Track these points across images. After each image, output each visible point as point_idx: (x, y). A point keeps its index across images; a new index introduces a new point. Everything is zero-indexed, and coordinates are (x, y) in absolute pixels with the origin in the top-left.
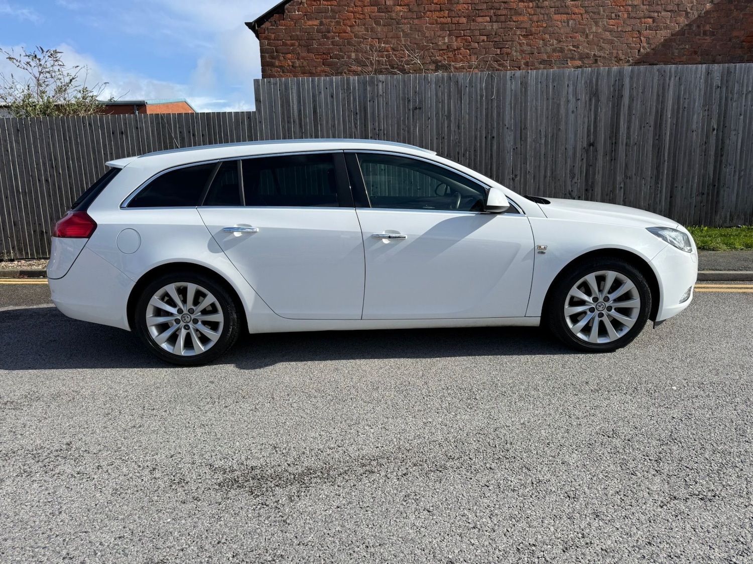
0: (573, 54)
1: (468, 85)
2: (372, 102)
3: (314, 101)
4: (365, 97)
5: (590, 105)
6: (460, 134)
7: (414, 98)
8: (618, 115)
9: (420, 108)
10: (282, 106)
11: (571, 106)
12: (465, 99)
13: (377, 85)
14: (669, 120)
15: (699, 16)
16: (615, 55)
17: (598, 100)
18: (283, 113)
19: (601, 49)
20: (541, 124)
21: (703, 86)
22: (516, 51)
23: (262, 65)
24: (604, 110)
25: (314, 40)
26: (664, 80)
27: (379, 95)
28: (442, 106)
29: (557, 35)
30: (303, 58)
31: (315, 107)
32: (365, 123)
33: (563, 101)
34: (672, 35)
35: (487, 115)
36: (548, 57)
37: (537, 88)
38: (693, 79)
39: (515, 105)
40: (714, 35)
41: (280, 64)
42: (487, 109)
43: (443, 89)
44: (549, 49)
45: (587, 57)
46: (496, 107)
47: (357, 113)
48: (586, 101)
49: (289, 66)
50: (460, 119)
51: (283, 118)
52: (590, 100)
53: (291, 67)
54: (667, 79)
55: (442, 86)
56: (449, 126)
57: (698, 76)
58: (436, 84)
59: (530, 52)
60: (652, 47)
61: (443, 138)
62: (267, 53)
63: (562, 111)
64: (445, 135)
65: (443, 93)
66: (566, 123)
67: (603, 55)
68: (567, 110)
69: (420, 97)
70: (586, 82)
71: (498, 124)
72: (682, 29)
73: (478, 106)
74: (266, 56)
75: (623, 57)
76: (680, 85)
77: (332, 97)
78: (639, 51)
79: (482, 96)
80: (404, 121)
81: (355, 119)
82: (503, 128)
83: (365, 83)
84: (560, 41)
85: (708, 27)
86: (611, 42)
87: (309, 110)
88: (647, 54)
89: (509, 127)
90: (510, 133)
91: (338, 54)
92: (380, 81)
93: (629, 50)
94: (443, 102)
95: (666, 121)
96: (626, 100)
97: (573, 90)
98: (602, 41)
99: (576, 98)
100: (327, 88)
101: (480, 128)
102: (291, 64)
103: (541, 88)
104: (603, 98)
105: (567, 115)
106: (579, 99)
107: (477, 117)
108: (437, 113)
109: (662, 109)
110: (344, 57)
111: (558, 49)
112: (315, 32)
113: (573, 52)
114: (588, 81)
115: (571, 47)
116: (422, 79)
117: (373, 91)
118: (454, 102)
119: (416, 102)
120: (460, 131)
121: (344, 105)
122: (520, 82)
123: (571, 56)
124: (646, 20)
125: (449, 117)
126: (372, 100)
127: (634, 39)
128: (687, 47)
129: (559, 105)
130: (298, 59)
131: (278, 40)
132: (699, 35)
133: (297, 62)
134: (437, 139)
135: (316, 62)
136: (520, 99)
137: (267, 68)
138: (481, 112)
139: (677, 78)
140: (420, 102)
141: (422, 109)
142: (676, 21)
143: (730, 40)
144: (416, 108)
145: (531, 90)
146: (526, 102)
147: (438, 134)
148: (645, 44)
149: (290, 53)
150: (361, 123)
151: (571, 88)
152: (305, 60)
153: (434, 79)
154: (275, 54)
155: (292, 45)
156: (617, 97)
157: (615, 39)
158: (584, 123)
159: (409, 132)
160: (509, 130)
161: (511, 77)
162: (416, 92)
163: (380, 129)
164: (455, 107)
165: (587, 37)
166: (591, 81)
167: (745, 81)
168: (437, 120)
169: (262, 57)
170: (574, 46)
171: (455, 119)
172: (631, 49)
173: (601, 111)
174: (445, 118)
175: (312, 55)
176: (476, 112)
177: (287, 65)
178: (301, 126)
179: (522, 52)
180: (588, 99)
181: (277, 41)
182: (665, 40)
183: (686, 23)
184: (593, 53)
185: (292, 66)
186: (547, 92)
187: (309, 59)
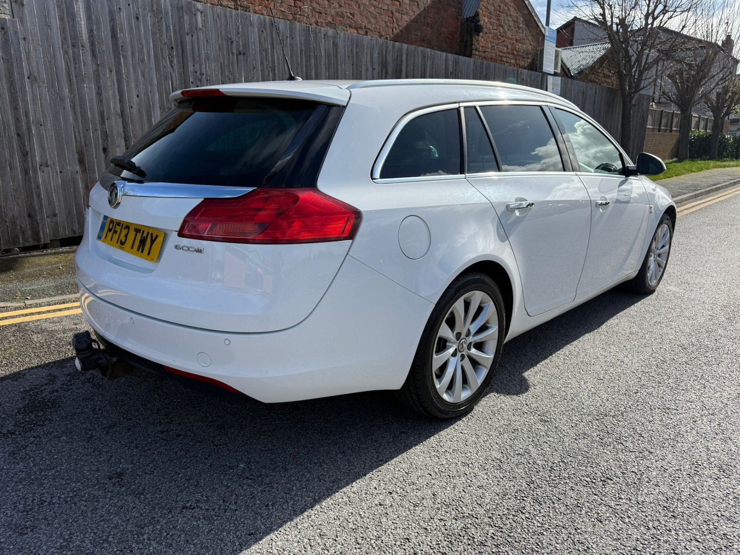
0: (350, 21)
1: (288, 36)
2: (190, 36)
3: (112, 19)
7: (237, 40)
10: (62, 19)
13: (195, 14)
15: (424, 9)
16: (378, 30)
18: (63, 31)
19: (370, 22)
26: (425, 61)
27: (198, 28)
28: (266, 55)
31: (113, 25)
32: (182, 62)
33: (364, 68)
34: (411, 21)
36: (333, 20)
37: (345, 51)
39: (329, 65)
42: (306, 66)
43: (265, 36)
44: (333, 12)
45: (360, 28)
48: (379, 71)
50: (284, 73)
51: (64, 39)
52: (382, 71)
55: (264, 31)
57: (442, 61)
58: (259, 29)
60: (401, 28)
65: (266, 40)
67: (371, 28)
69: (244, 41)
70: (379, 53)
72: (416, 17)
75: (383, 34)
76: (433, 68)
77: (137, 18)
78: (393, 30)
79: (301, 51)
80: (228, 66)
83: (180, 9)
84: (341, 6)
85: (429, 20)
86: (375, 17)
87: (105, 33)
88: (397, 34)
92: (199, 10)
93: (387, 29)
94: (266, 50)
98: (369, 14)
99: (373, 67)
100: (129, 5)
103: (348, 52)
106: (374, 69)
108: (262, 63)
111: (340, 13)
113: (350, 19)
114: (380, 52)
115: (349, 14)
117: (190, 22)
118: (277, 53)
119: (239, 45)
122: (332, 42)
123: (349, 23)
124: (395, 2)
126: (190, 33)
127: (390, 18)
128: (419, 34)
129: (361, 72)
132: (425, 26)
136: (332, 60)
138: (302, 69)
139: (431, 60)
140: (245, 46)
141: (246, 55)
142: (412, 9)
143: (440, 35)
144: (240, 53)
145: (341, 51)
146: (337, 66)
148: (396, 25)
150: (178, 62)
151: (369, 56)
153: (256, 21)
157: (377, 14)
161: (325, 35)
162: (238, 33)
163: (203, 73)
164: (278, 59)
165: (359, 7)
166: (382, 53)
167: (463, 71)
170: (351, 14)
171: (279, 72)
172: (388, 27)
174: (269, 70)
178: (94, 55)
180: (380, 70)
182: (407, 25)
183: (418, 13)
184: (364, 24)
186: (353, 57)
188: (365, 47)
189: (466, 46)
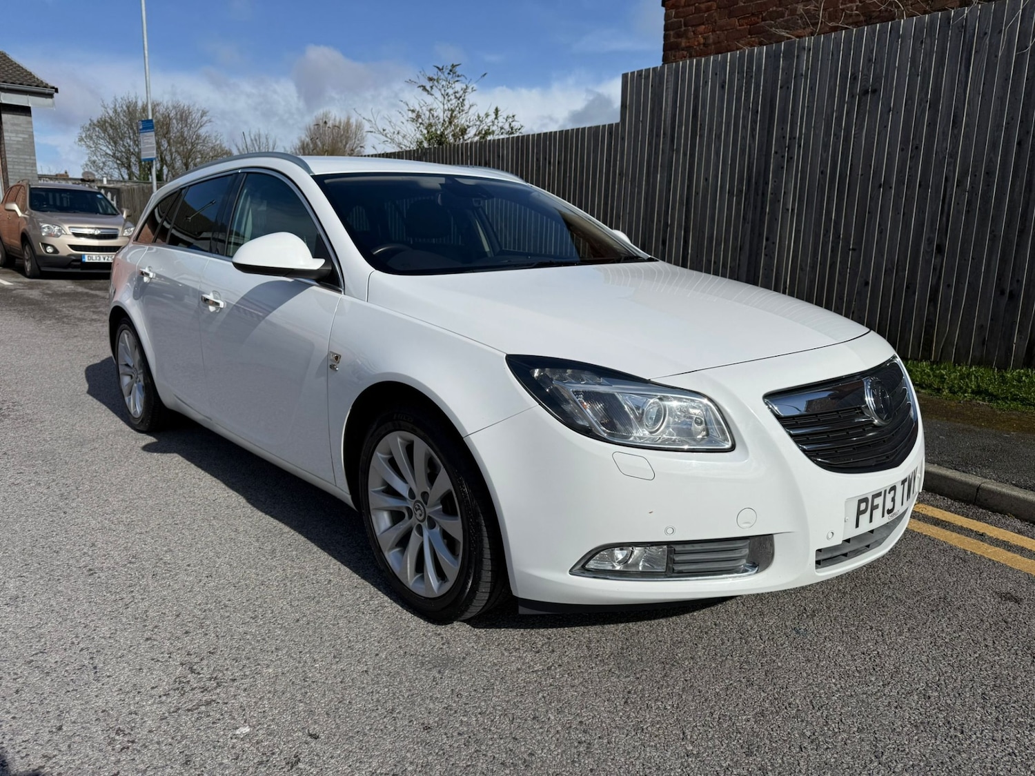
2: (785, 88)
3: (696, 97)
4: (775, 81)
6: (956, 137)
7: (866, 72)
9: (874, 92)
10: (652, 111)
12: (978, 61)
23: (665, 50)
27: (799, 75)
28: (923, 82)
30: (722, 29)
31: (696, 104)
41: (688, 44)
43: (928, 48)
47: (757, 111)
49: (699, 44)
50: (960, 106)
53: (701, 46)
55: (928, 40)
56: (932, 124)
58: (915, 39)
61: (917, 148)
62: (673, 30)
65: (928, 55)
69: (878, 70)
73: (1009, 76)
74: (670, 35)
77: (723, 87)
80: (839, 118)
81: (754, 122)
83: (777, 57)
87: (687, 114)
91: (775, 11)
92: (805, 49)
94: (925, 73)
102: (702, 41)
108: (910, 99)
110: (784, 14)
116: (886, 32)
117: (788, 69)
119: (867, 80)
120: (956, 132)
121: (739, 99)
125: (934, 103)
126: (786, 85)
130: (714, 31)
131: (689, 6)
133: (711, 37)
135: (739, 30)
137: (670, 53)
140: (877, 78)
141: (877, 93)
144: (865, 93)
147: (905, 141)
149: (703, 24)
150: (762, 128)
152: (723, 31)
154: (683, 28)
155: (708, 9)
159: (846, 139)
162: (870, 60)
163: (794, 135)
164: (951, 81)
168: (909, 112)
169: (666, 37)
175: (735, 21)
177: (696, 43)
178: (672, 141)
181: (687, 8)
185: (704, 44)
187: (729, 28)
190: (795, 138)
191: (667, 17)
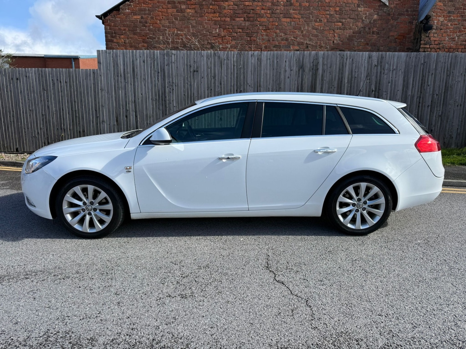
0: (293, 42)
1: (226, 59)
2: (168, 66)
3: (133, 64)
4: (164, 63)
5: (299, 74)
6: (221, 87)
7: (194, 65)
8: (316, 80)
9: (197, 71)
10: (114, 66)
11: (287, 74)
12: (224, 67)
13: (171, 56)
14: (346, 84)
15: (370, 23)
16: (319, 44)
17: (304, 71)
18: (114, 70)
19: (311, 40)
20: (269, 84)
21: (366, 65)
22: (259, 39)
23: (106, 41)
24: (307, 77)
25: (138, 27)
26: (343, 60)
27: (172, 62)
28: (210, 70)
29: (284, 30)
30: (131, 38)
31: (133, 66)
32: (164, 78)
33: (283, 70)
34: (354, 33)
35: (237, 77)
36: (279, 43)
37: (267, 62)
38: (360, 60)
39: (254, 72)
40: (379, 34)
41: (117, 41)
42: (237, 74)
43: (211, 60)
44: (279, 39)
45: (302, 44)
46: (243, 73)
47: (159, 72)
48: (296, 71)
49: (122, 42)
50: (221, 79)
51: (114, 74)
52: (299, 70)
53: (123, 43)
54: (345, 60)
55: (210, 59)
56: (215, 83)
57: (364, 59)
58: (207, 57)
59: (267, 40)
60: (341, 40)
61: (211, 90)
62: (109, 34)
63: (282, 77)
64: (212, 88)
65: (211, 63)
66: (284, 84)
67: (312, 43)
68: (285, 76)
69: (197, 65)
70: (296, 60)
71: (244, 83)
72: (360, 29)
73: (232, 72)
74: (108, 36)
75: (324, 45)
76: (353, 63)
77: (144, 62)
78: (333, 42)
79: (234, 66)
80: (187, 78)
81: (158, 76)
82: (247, 86)
83: (164, 55)
84: (286, 34)
85: (375, 29)
86: (316, 36)
87: (130, 69)
88: (338, 44)
89: (250, 85)
90: (251, 89)
91: (152, 36)
92: (173, 54)
93: (327, 41)
94: (211, 68)
95: (344, 85)
96: (320, 71)
97: (289, 64)
98: (311, 35)
99: (290, 69)
100: (141, 57)
101: (233, 85)
102: (123, 41)
103: (270, 62)
104: (307, 70)
105: (285, 78)
106: (292, 70)
107: (231, 78)
108: (207, 75)
109: (342, 78)
110: (155, 38)
111: (284, 39)
112: (138, 22)
113: (294, 41)
114: (298, 59)
115: (293, 38)
116: (198, 54)
117: (168, 60)
118: (218, 68)
119: (194, 67)
120: (221, 86)
121: (151, 67)
122: (257, 58)
123: (292, 43)
124: (338, 23)
125: (214, 77)
126: (168, 65)
127: (331, 35)
128: (362, 41)
129: (280, 73)
130: (128, 38)
131: (116, 27)
132: (370, 34)
133: (127, 40)
134: (207, 90)
135: (139, 40)
136: (257, 69)
137: (109, 43)
138: (234, 75)
139: (351, 60)
140: (197, 68)
142: (356, 25)
143: (388, 38)
144: (195, 71)
145: (264, 63)
146: (261, 70)
147: (208, 87)
148: (337, 38)
149: (123, 35)
150: (161, 78)
151: (287, 63)
152: (132, 39)
153: (205, 54)
154: (114, 35)
155: (125, 30)
156: (315, 69)
157: (319, 34)
158: (295, 84)
159: (190, 85)
160: (250, 87)
161: (252, 55)
162: (195, 62)
164: (218, 71)
165: (302, 32)
166: (299, 59)
167: (392, 63)
168: (208, 79)
169: (106, 37)
170: (294, 37)
171: (218, 79)
173: (305, 77)
174: (212, 78)
175: (136, 37)
176: (231, 75)
177: (121, 42)
178: (125, 79)
179: (263, 39)
180: (297, 70)
181: (115, 27)
182: (349, 36)
183: (362, 26)
184: (305, 42)
186: (273, 65)
187: (134, 39)
188: (284, 57)
189: (417, 42)
190: (174, 83)
191: (106, 29)
